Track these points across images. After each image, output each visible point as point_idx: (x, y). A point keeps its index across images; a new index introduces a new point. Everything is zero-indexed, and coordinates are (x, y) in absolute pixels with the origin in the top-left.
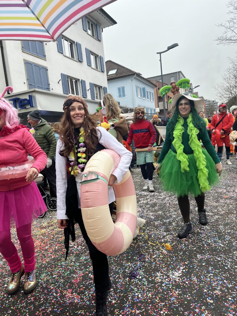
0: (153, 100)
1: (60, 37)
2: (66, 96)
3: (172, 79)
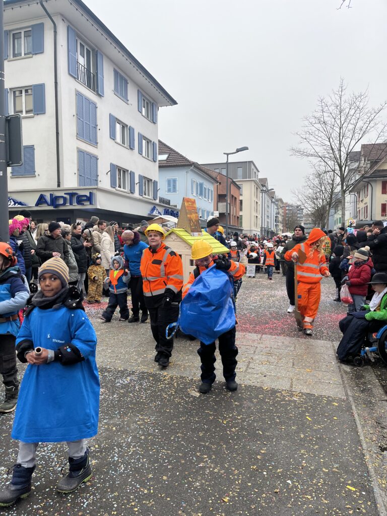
0: (212, 200)
1: (113, 120)
2: (114, 190)
3: (240, 171)
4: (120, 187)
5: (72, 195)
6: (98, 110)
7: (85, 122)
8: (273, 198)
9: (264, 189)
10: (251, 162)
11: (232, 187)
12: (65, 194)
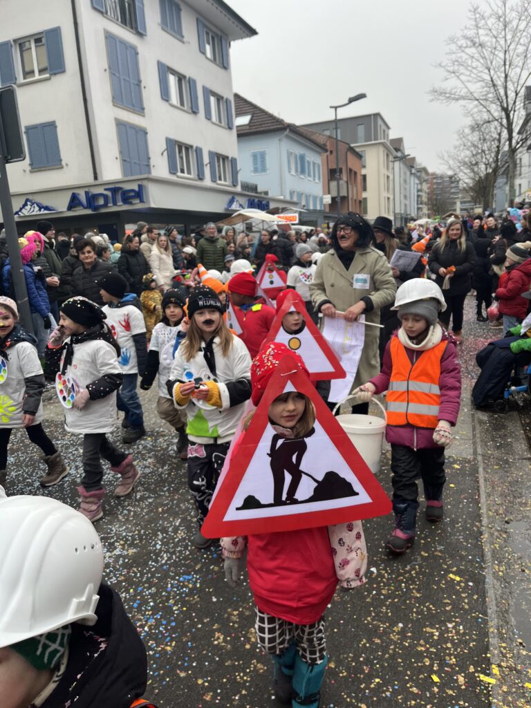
0: (319, 178)
1: (164, 70)
2: (173, 178)
3: (361, 130)
4: (182, 171)
5: (115, 191)
6: (140, 57)
7: (122, 78)
8: (412, 167)
9: (399, 154)
10: (377, 115)
11: (350, 156)
12: (106, 190)
